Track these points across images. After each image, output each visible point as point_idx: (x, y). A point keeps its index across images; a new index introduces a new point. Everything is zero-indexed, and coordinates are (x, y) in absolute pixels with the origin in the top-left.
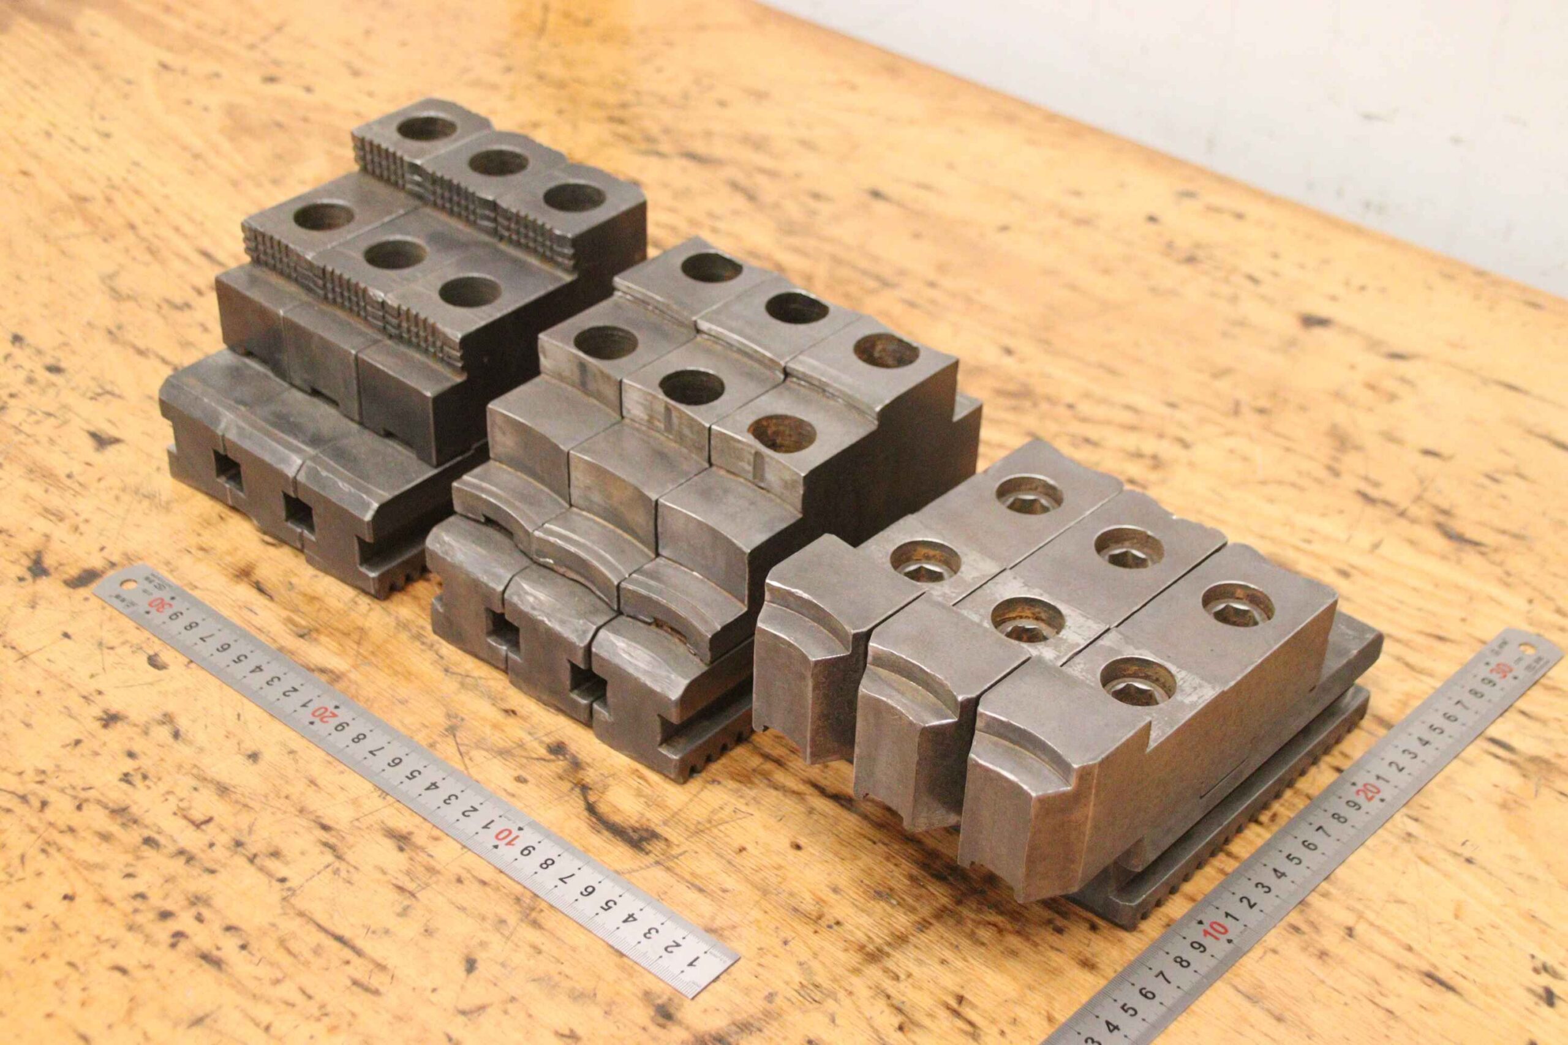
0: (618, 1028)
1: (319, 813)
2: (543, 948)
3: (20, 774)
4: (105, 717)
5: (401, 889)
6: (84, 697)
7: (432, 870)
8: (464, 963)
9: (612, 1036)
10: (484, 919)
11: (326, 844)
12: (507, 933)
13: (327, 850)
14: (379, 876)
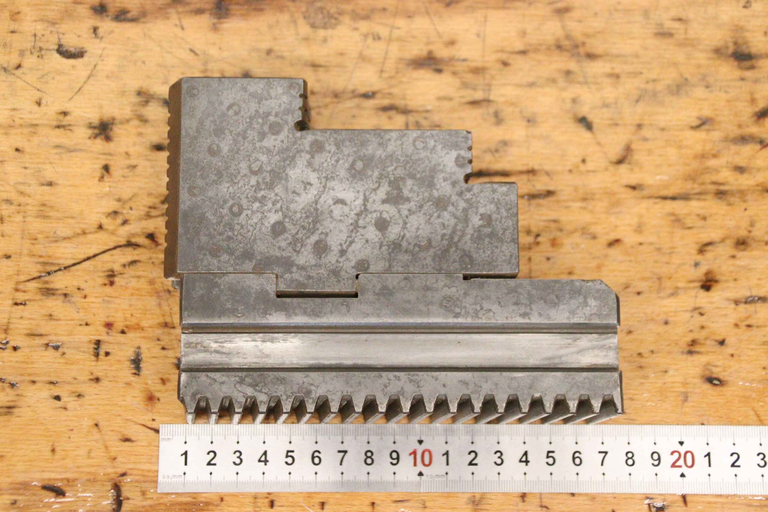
0: (726, 92)
1: (351, 87)
2: (617, 71)
3: (100, 227)
4: (96, 131)
5: (474, 103)
6: (58, 127)
7: (477, 71)
8: (580, 125)
9: (729, 101)
10: (554, 81)
11: (385, 109)
12: (581, 79)
13: (392, 113)
14: (447, 105)
